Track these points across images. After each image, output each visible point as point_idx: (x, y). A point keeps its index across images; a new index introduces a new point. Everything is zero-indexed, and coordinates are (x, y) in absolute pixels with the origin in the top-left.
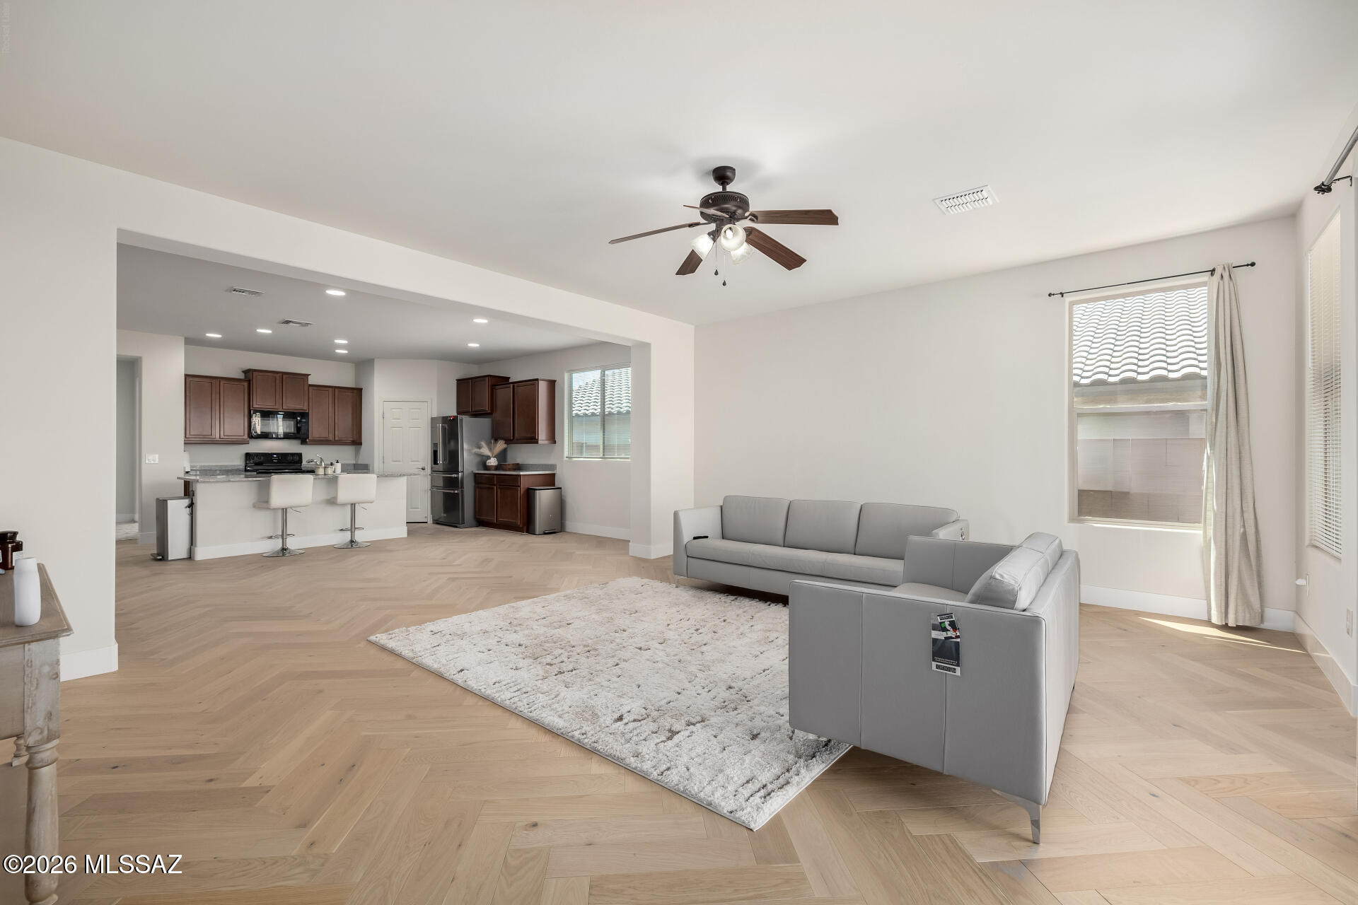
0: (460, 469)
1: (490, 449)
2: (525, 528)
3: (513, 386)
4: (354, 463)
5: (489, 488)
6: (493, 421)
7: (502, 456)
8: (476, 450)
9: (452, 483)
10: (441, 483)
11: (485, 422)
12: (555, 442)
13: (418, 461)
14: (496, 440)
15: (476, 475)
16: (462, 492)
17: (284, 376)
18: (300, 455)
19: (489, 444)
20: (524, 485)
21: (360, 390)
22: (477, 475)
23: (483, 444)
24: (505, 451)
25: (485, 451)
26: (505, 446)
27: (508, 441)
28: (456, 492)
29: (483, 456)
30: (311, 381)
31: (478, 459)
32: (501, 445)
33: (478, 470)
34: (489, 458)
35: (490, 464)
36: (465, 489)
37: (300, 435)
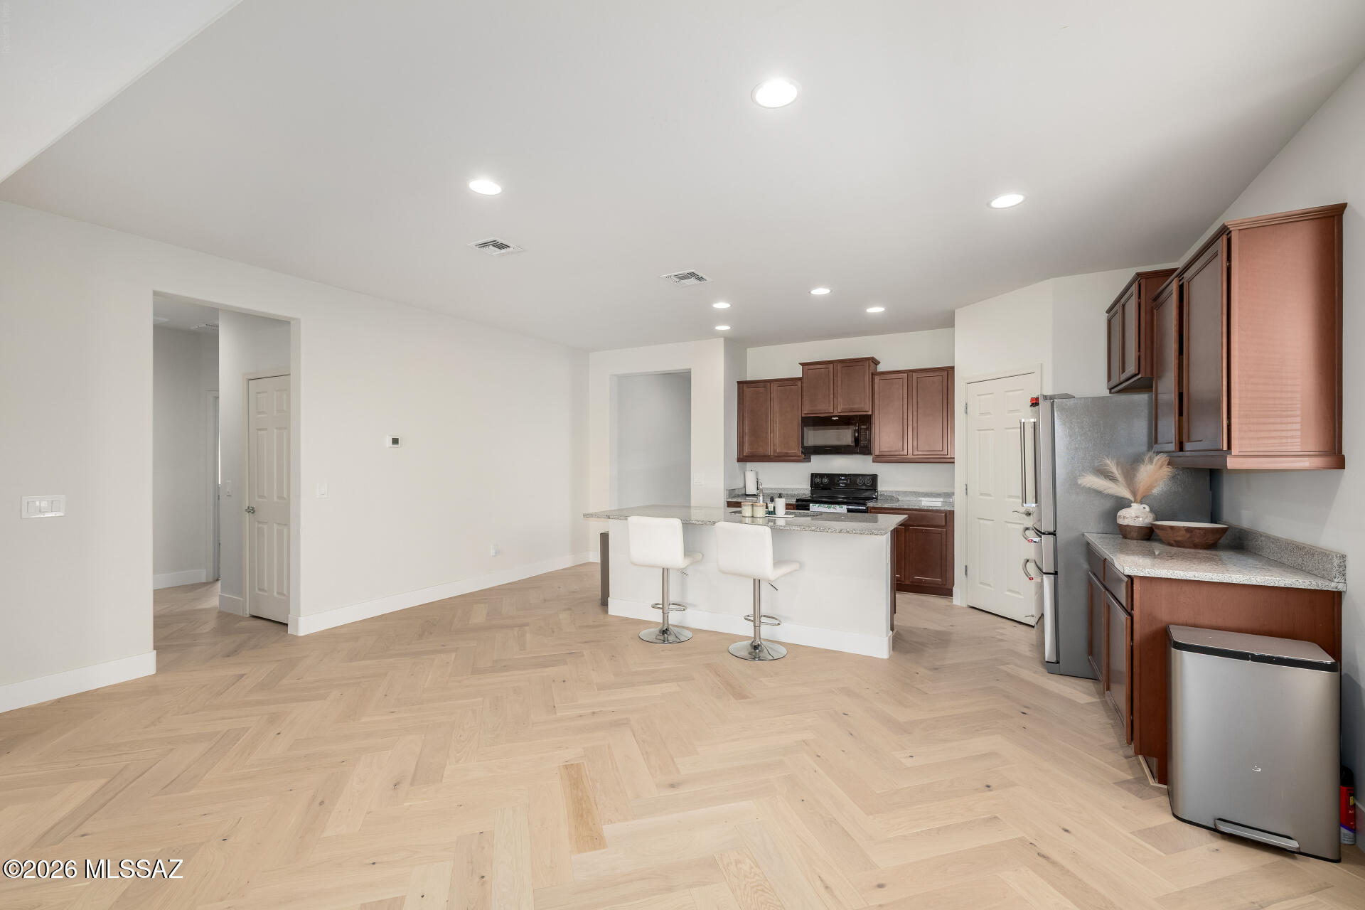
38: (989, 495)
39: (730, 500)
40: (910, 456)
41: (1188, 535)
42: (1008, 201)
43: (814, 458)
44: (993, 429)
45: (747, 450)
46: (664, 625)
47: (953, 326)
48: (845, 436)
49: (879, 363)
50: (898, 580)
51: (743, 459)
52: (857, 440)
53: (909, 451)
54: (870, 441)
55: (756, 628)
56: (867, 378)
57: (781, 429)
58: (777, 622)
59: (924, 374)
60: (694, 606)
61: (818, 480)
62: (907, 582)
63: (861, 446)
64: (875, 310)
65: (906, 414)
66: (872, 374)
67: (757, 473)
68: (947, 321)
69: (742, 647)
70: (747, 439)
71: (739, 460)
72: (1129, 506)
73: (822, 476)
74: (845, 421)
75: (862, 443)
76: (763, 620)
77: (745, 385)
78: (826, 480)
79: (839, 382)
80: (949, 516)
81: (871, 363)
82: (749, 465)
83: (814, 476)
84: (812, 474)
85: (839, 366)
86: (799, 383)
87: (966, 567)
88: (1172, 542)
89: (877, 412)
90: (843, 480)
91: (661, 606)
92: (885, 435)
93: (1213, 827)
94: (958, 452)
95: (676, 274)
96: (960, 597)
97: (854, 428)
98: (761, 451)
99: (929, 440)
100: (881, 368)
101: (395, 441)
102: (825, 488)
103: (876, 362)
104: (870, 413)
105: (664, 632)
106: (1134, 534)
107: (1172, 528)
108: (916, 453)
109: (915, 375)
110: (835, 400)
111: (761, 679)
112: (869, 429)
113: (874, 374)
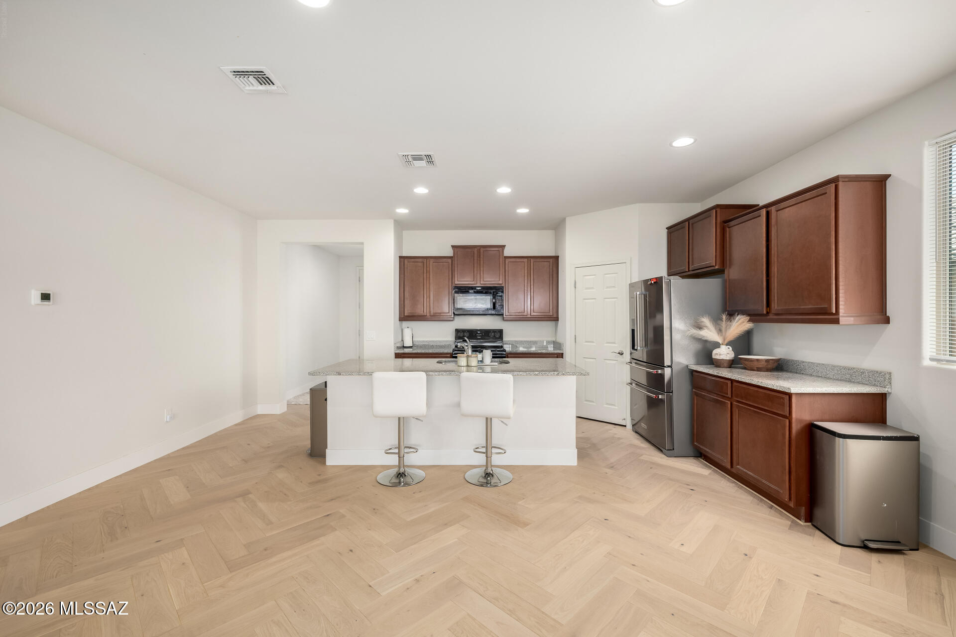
0: (667, 362)
1: (720, 331)
2: (803, 510)
3: (768, 213)
4: (554, 340)
5: (717, 401)
6: (724, 283)
7: (743, 343)
8: (695, 332)
9: (656, 382)
10: (643, 380)
11: (711, 287)
12: (887, 321)
13: (614, 343)
14: (731, 315)
15: (693, 374)
16: (670, 400)
17: (482, 250)
18: (501, 332)
19: (716, 320)
20: (801, 414)
21: (557, 258)
22: (695, 374)
23: (706, 321)
24: (748, 335)
25: (710, 333)
26: (748, 326)
27: (755, 317)
28: (660, 397)
29: (706, 341)
30: (507, 252)
31: (698, 346)
32: (740, 325)
33: (698, 364)
34: (717, 345)
35: (718, 357)
36: (675, 396)
37: (496, 310)
38: (593, 342)
39: (397, 352)
41: (766, 364)
42: (683, 142)
44: (595, 299)
46: (400, 467)
55: (488, 458)
58: (503, 451)
59: (538, 260)
64: (523, 211)
69: (475, 475)
70: (407, 302)
72: (719, 347)
74: (485, 290)
76: (494, 450)
83: (457, 331)
86: (450, 261)
88: (755, 368)
90: (479, 334)
91: (397, 451)
93: (863, 546)
95: (413, 153)
105: (400, 475)
106: (726, 365)
107: (758, 360)
108: (533, 314)
109: (532, 260)
111: (520, 503)
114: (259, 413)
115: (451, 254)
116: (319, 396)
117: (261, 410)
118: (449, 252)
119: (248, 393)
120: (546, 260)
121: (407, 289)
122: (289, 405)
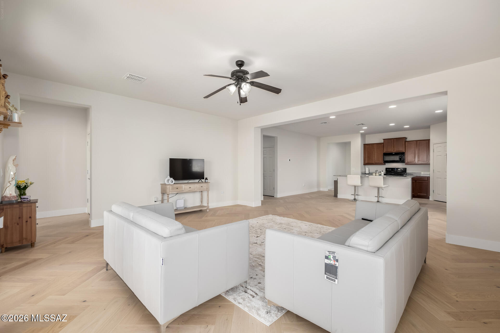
40: (417, 163)
43: (386, 164)
45: (366, 162)
47: (430, 128)
48: (397, 158)
49: (407, 138)
50: (413, 194)
51: (365, 164)
52: (400, 159)
53: (416, 161)
54: (404, 159)
56: (403, 143)
57: (377, 156)
60: (361, 195)
61: (388, 170)
62: (416, 195)
63: (402, 161)
65: (415, 153)
66: (405, 142)
67: (369, 168)
68: (429, 127)
70: (366, 159)
71: (364, 165)
73: (389, 168)
74: (396, 154)
75: (402, 160)
77: (366, 145)
78: (390, 170)
79: (395, 144)
80: (428, 178)
81: (405, 139)
82: (366, 166)
83: (386, 169)
84: (386, 168)
85: (395, 140)
86: (382, 144)
87: (433, 190)
89: (406, 151)
92: (409, 157)
94: (431, 162)
96: (431, 198)
97: (399, 156)
98: (371, 162)
99: (423, 159)
100: (408, 140)
101: (290, 160)
102: (390, 171)
103: (406, 138)
104: (404, 152)
109: (418, 142)
110: (394, 149)
112: (404, 156)
113: (406, 141)
114: (321, 190)
115: (383, 142)
116: (336, 183)
117: (322, 189)
118: (382, 141)
119: (318, 185)
120: (425, 141)
121: (366, 154)
122: (329, 190)
